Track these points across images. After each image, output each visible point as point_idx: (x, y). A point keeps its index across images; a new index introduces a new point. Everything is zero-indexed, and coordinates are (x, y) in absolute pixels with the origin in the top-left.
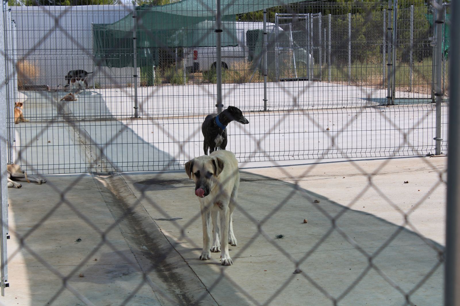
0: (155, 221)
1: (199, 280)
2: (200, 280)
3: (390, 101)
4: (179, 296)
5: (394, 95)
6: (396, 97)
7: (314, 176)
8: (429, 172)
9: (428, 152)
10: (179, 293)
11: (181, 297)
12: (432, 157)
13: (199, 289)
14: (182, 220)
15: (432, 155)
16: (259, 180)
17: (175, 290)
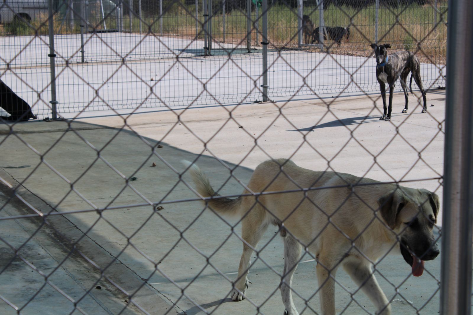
0: (4, 169)
1: (66, 220)
2: (68, 220)
3: (207, 52)
4: (51, 234)
5: (211, 46)
6: (213, 47)
7: (150, 123)
8: (260, 117)
9: (256, 99)
10: (50, 232)
11: (53, 236)
12: (260, 103)
13: (69, 228)
14: (30, 167)
15: (260, 101)
16: (97, 129)
17: (45, 230)
